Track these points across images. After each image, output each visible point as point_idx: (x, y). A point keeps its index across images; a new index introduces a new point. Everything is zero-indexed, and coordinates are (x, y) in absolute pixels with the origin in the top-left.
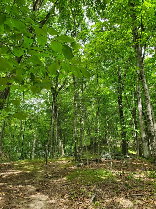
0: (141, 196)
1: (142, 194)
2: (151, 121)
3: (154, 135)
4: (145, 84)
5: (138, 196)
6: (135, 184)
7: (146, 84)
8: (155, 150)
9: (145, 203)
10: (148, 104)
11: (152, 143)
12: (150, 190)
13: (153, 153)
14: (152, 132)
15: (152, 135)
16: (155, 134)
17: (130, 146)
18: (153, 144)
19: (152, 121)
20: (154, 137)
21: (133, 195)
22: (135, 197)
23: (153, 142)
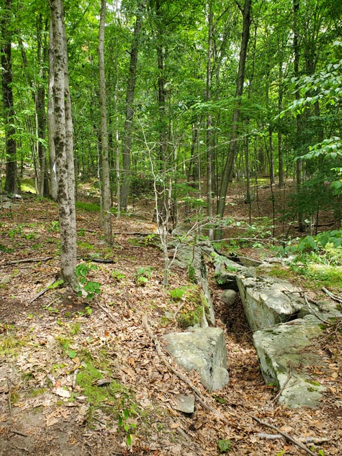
0: (30, 262)
1: (31, 259)
2: (61, 111)
3: (65, 142)
4: (58, 17)
5: (24, 262)
6: (21, 244)
7: (60, 19)
8: (62, 174)
9: (35, 272)
10: (59, 70)
11: (59, 159)
12: (49, 251)
13: (59, 179)
14: (62, 135)
15: (61, 141)
16: (67, 141)
17: (25, 177)
18: (61, 160)
19: (64, 111)
20: (65, 147)
21: (13, 262)
22: (16, 265)
23: (61, 156)
